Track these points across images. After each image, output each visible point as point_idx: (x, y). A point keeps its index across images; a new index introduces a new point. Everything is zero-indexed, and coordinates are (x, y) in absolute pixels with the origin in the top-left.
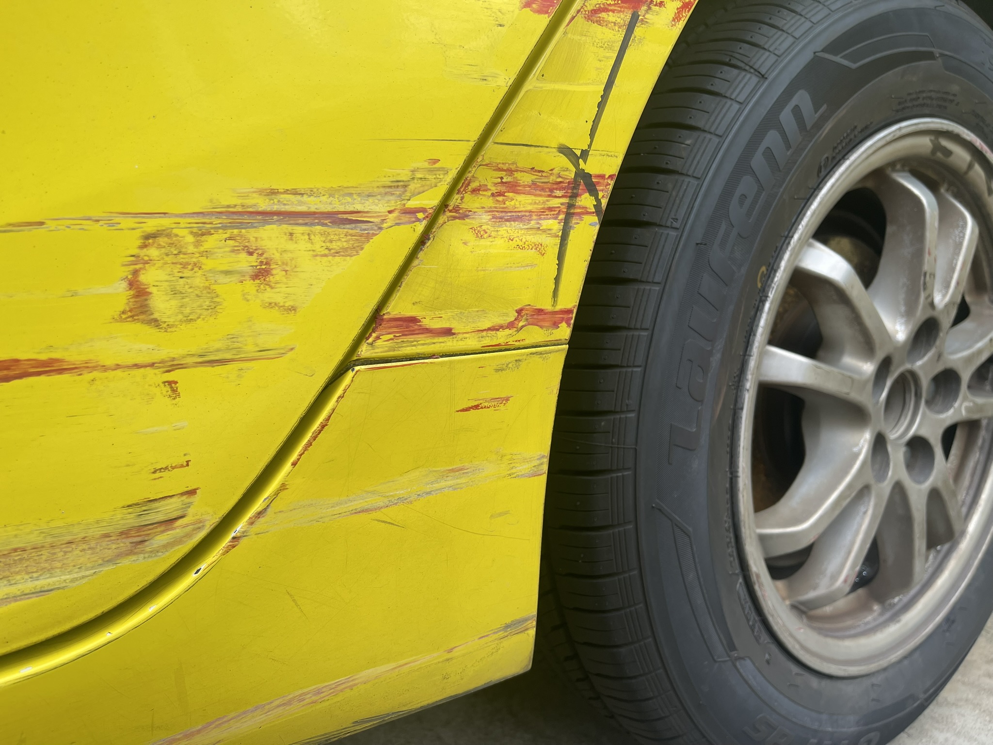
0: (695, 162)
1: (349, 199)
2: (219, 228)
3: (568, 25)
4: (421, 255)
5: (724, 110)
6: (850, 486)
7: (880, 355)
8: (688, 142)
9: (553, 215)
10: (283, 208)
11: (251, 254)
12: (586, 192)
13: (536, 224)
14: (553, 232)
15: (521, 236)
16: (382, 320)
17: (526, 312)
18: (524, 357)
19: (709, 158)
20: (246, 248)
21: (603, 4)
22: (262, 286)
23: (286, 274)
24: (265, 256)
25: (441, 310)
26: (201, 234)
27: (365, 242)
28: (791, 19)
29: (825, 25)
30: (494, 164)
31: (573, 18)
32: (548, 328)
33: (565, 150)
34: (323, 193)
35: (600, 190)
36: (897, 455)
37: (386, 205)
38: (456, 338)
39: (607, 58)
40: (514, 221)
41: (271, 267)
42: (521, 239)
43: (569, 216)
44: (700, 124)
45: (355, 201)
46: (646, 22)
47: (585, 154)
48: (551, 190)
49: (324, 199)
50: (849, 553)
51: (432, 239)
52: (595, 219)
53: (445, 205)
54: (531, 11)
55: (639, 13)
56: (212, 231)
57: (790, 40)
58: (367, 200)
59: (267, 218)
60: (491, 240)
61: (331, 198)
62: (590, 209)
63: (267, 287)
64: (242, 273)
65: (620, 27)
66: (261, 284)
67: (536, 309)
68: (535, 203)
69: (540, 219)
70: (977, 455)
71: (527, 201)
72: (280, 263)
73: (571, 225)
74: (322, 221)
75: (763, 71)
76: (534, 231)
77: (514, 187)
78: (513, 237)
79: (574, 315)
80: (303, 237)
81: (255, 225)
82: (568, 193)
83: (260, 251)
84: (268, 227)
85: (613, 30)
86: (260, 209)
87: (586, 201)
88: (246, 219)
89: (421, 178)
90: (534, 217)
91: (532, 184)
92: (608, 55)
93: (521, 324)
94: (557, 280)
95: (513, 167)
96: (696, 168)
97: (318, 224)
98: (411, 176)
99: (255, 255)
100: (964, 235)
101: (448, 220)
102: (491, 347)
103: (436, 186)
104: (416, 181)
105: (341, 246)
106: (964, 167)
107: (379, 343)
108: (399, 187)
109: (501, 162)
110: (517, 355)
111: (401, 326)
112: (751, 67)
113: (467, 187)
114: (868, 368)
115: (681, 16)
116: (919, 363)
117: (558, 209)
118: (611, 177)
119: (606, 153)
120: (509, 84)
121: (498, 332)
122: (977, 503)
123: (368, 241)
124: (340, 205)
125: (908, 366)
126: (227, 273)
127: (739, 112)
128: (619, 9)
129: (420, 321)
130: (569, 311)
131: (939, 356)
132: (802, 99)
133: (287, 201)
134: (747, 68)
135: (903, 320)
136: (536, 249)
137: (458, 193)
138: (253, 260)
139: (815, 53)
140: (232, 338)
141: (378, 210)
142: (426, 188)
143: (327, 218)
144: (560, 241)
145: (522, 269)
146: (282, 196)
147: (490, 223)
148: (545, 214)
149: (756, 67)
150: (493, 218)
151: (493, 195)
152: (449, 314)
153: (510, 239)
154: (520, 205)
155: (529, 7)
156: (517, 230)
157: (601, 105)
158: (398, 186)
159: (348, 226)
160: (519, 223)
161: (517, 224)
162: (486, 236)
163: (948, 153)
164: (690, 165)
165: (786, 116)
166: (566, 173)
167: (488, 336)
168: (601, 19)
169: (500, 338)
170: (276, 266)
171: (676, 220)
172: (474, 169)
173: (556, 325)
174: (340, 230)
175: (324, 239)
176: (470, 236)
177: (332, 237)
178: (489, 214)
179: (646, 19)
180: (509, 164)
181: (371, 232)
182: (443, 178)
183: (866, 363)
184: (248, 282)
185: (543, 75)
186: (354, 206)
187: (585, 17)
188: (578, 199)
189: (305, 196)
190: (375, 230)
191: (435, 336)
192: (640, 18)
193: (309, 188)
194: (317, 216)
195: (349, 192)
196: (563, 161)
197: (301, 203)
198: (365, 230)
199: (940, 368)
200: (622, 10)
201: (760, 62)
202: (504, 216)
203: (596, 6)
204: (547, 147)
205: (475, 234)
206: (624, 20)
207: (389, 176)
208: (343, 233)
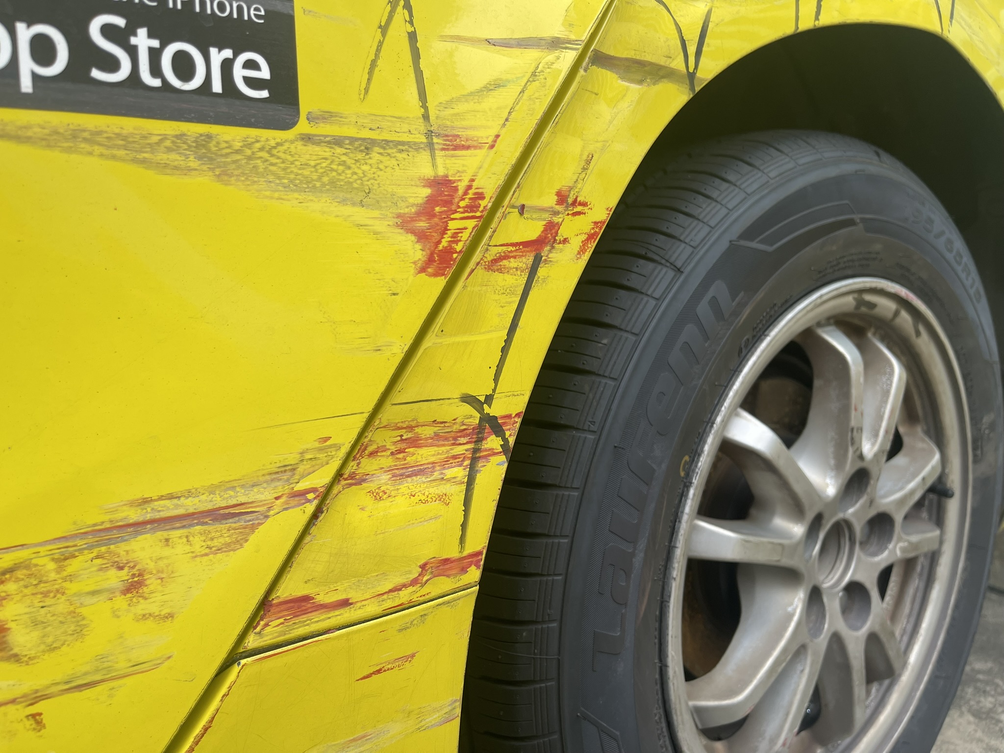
0: (612, 363)
1: (232, 493)
2: (85, 549)
3: (467, 279)
4: (313, 530)
5: (641, 307)
6: (785, 651)
7: (810, 516)
8: (605, 341)
9: (458, 462)
10: (157, 516)
11: (121, 568)
12: (492, 435)
13: (440, 475)
14: (458, 479)
15: (423, 490)
16: (271, 605)
17: (431, 565)
18: (431, 610)
19: (625, 358)
20: (116, 564)
21: (504, 252)
22: (134, 600)
23: (162, 581)
24: (137, 568)
25: (336, 583)
26: (62, 560)
27: (249, 534)
28: (707, 207)
29: (742, 210)
30: (392, 425)
31: (472, 271)
32: (455, 575)
33: (468, 399)
34: (202, 492)
35: (507, 430)
36: (833, 604)
37: (273, 492)
38: (353, 607)
39: (510, 303)
40: (416, 475)
41: (145, 578)
42: (423, 492)
43: (474, 460)
44: (617, 322)
45: (239, 494)
46: (550, 261)
47: (489, 399)
48: (455, 439)
49: (204, 497)
50: (787, 714)
51: (325, 511)
52: (503, 458)
53: (340, 475)
54: (426, 275)
55: (542, 254)
56: (77, 554)
57: (706, 229)
58: (251, 490)
59: (139, 529)
60: (391, 500)
61: (212, 496)
62: (497, 449)
63: (140, 599)
64: (111, 591)
65: (522, 271)
66: (134, 597)
67: (442, 560)
68: (438, 454)
69: (444, 469)
70: (917, 581)
71: (429, 453)
72: (154, 572)
73: (477, 468)
74: (202, 520)
75: (679, 264)
76: (438, 482)
77: (415, 443)
78: (415, 492)
79: (484, 556)
80: (180, 541)
81: (125, 538)
82: (473, 438)
83: (132, 564)
84: (140, 538)
85: (515, 275)
86: (131, 521)
87: (493, 442)
88: (115, 534)
89: (311, 459)
90: (438, 468)
91: (435, 435)
92: (510, 300)
93: (425, 578)
94: (464, 526)
95: (413, 424)
96: (612, 369)
97: (197, 524)
98: (300, 458)
99: (126, 569)
100: (891, 382)
101: (343, 489)
102: (393, 609)
103: (327, 464)
104: (305, 463)
105: (223, 542)
106: (890, 315)
107: (268, 630)
108: (288, 471)
109: (400, 421)
110: (423, 610)
111: (292, 607)
112: (667, 261)
113: (364, 451)
114: (798, 530)
115: (586, 248)
116: (851, 511)
117: (464, 456)
118: (518, 415)
119: (511, 393)
120: (405, 350)
121: (400, 592)
122: (918, 632)
123: (253, 532)
124: (221, 501)
125: (840, 516)
126: (94, 593)
127: (656, 308)
128: (521, 254)
129: (313, 598)
130: (479, 553)
131: (871, 502)
132: (719, 289)
133: (162, 507)
134: (663, 261)
135: (833, 474)
136: (440, 500)
137: (353, 460)
138: (124, 574)
139: (730, 241)
140: (101, 658)
141: (263, 499)
142: (317, 467)
143: (206, 516)
144: (465, 487)
145: (425, 523)
146: (156, 503)
147: (390, 482)
148: (449, 462)
149: (672, 260)
150: (393, 476)
151: (392, 454)
152: (345, 585)
153: (412, 495)
154: (422, 458)
155: (425, 272)
156: (419, 485)
157: (505, 350)
158: (285, 471)
159: (231, 520)
160: (421, 477)
161: (420, 478)
162: (385, 496)
163: (872, 306)
164: (607, 366)
165: (703, 308)
166: (471, 420)
167: (390, 599)
168: (503, 267)
169: (403, 598)
170: (151, 576)
171: (593, 423)
172: (371, 434)
173: (464, 570)
174: (221, 526)
175: (204, 538)
176: (368, 501)
177: (213, 534)
178: (388, 473)
179: (549, 258)
180: (409, 422)
181: (256, 522)
182: (336, 454)
183: (797, 524)
184: (118, 598)
185: (442, 331)
186: (237, 498)
187: (485, 268)
188: (484, 442)
189: (182, 499)
190: (260, 519)
191: (331, 611)
192: (543, 258)
193: (187, 490)
194: (195, 516)
195: (231, 486)
196: (468, 409)
197: (177, 506)
198: (250, 521)
199: (872, 513)
200: (524, 254)
201: (676, 255)
202: (403, 473)
203: (496, 255)
204: (449, 399)
205: (374, 497)
206: (526, 264)
207: (275, 463)
208: (225, 529)
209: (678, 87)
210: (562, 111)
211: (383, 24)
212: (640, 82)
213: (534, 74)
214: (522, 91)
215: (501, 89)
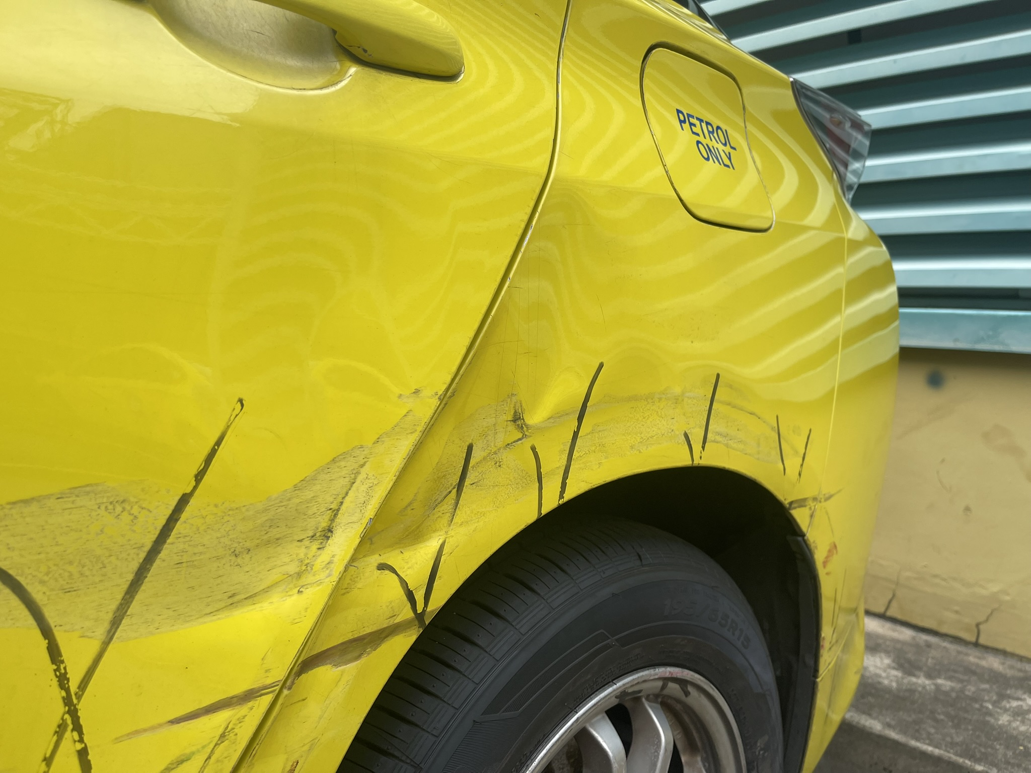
57: (450, 713)
75: (419, 759)
100: (658, 754)
112: (408, 757)
134: (404, 758)
139: (475, 719)
149: (413, 755)
163: (638, 692)
201: (417, 749)
209: (404, 634)
210: (260, 742)
211: (48, 755)
212: (358, 657)
213: (223, 736)
214: (209, 757)
215: (185, 764)
